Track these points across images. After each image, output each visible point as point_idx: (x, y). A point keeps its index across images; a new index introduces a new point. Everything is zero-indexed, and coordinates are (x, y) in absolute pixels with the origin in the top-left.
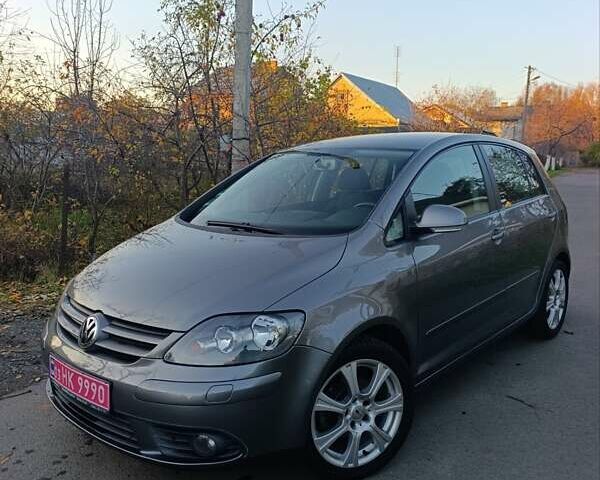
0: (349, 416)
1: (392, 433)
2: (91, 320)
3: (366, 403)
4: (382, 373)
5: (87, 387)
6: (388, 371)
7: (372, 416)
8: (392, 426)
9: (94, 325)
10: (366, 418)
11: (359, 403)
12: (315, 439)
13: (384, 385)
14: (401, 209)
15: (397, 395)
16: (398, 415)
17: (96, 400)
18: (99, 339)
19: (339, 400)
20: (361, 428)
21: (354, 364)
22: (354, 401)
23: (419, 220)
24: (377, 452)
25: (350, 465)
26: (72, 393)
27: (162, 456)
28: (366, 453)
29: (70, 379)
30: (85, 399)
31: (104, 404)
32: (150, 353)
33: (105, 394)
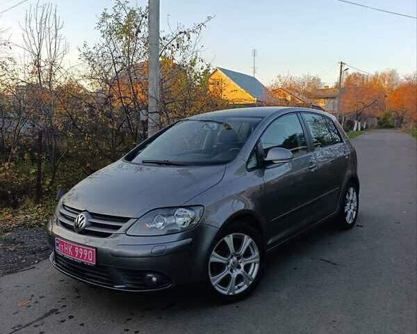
0: (229, 266)
1: (254, 276)
2: (81, 216)
3: (238, 258)
4: (247, 241)
5: (81, 253)
6: (250, 240)
7: (242, 266)
8: (254, 271)
9: (83, 218)
10: (239, 267)
11: (235, 258)
12: (211, 278)
13: (248, 248)
14: (255, 151)
15: (255, 254)
16: (257, 265)
17: (87, 259)
18: (86, 226)
19: (223, 256)
20: (235, 274)
21: (231, 236)
22: (232, 257)
23: (266, 157)
24: (246, 287)
25: (231, 294)
26: (71, 258)
27: (126, 288)
28: (239, 288)
29: (70, 250)
30: (80, 260)
31: (92, 261)
32: (118, 231)
33: (93, 255)
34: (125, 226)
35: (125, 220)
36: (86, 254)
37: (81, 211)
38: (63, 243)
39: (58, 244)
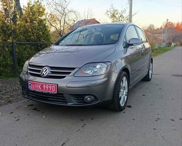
2: (45, 69)
5: (48, 88)
27: (74, 104)
31: (54, 91)
32: (70, 75)
33: (55, 88)
36: (51, 88)
38: (34, 84)
39: (30, 85)
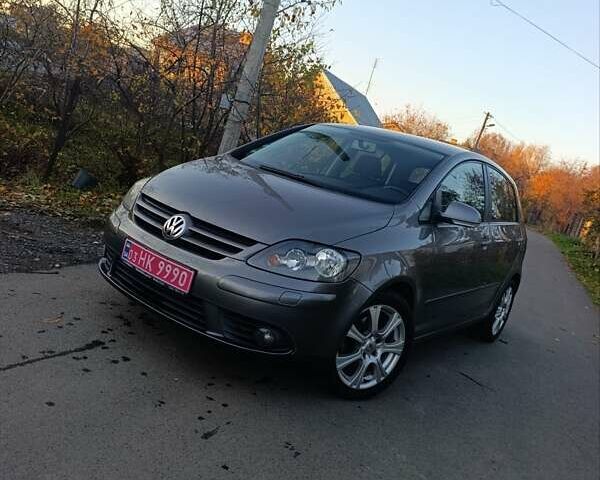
0: (364, 348)
1: (388, 371)
2: (179, 219)
3: (377, 342)
4: (396, 320)
5: (168, 272)
6: (400, 320)
7: (379, 352)
8: (390, 364)
9: (182, 223)
10: (374, 354)
11: (373, 339)
12: (338, 358)
13: (393, 332)
14: (432, 199)
15: (400, 341)
16: (397, 358)
17: (176, 283)
18: (183, 235)
19: (361, 332)
20: (370, 360)
21: (380, 307)
22: (370, 337)
24: (374, 382)
25: (354, 387)
26: (149, 274)
27: (224, 339)
28: (366, 382)
29: (149, 262)
30: (163, 281)
31: (182, 287)
32: (235, 256)
33: (188, 279)
34: (247, 251)
35: (250, 242)
36: (176, 276)
37: (177, 212)
38: (139, 250)
39: (127, 250)
